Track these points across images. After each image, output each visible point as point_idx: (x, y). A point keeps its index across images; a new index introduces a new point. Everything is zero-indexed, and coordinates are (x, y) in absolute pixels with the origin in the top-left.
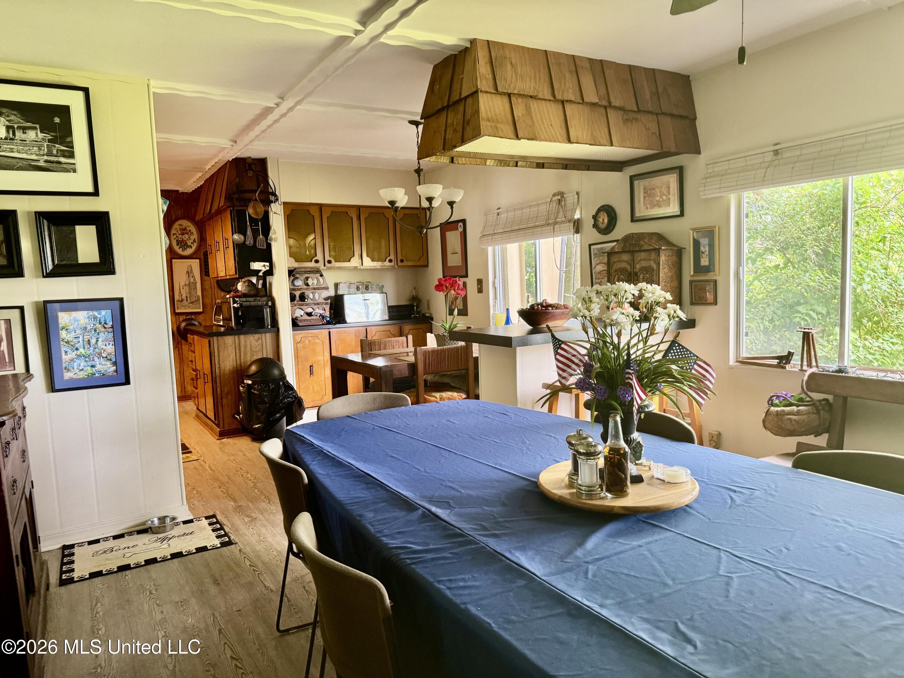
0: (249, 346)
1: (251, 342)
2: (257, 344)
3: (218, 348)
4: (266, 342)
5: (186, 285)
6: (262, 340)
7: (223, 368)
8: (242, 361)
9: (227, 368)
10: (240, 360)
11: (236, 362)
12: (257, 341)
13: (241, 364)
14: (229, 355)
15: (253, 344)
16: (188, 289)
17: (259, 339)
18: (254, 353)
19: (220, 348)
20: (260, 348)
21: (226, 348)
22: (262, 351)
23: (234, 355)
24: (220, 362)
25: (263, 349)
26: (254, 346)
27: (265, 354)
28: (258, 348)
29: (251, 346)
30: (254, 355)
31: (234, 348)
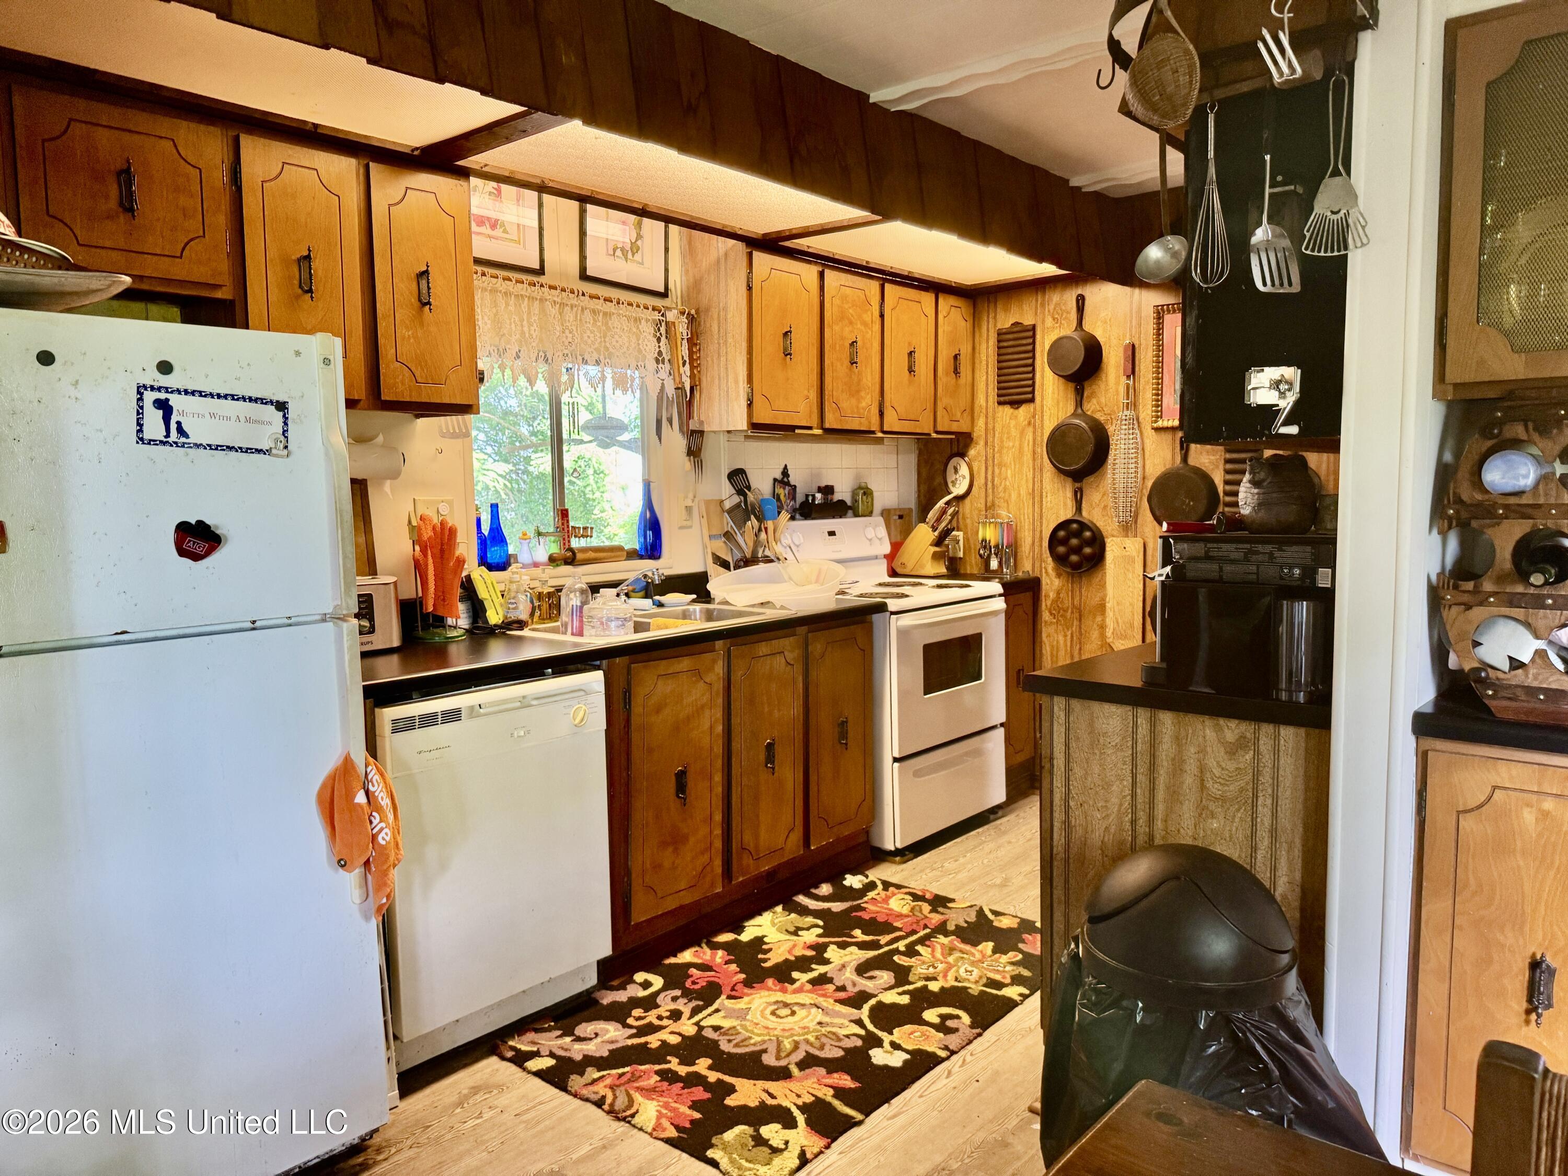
0: (1191, 767)
1: (1202, 751)
2: (1231, 766)
3: (1067, 745)
4: (1276, 768)
6: (1257, 753)
7: (1080, 831)
8: (1159, 824)
9: (1096, 837)
10: (1151, 819)
11: (1133, 822)
12: (1233, 750)
14: (1107, 786)
15: (1211, 763)
17: (1241, 744)
18: (1212, 806)
19: (1073, 744)
20: (1242, 790)
21: (1096, 751)
22: (1254, 805)
23: (1127, 792)
24: (1072, 803)
25: (1255, 796)
26: (1217, 772)
27: (1267, 822)
28: (1233, 788)
29: (1202, 769)
30: (1213, 815)
31: (1129, 760)
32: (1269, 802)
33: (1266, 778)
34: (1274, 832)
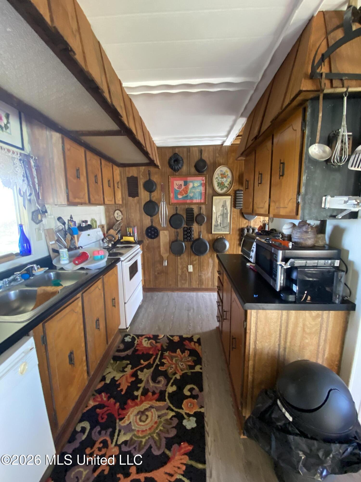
0: (301, 325)
1: (304, 320)
2: (313, 323)
3: (256, 324)
4: (328, 322)
5: (221, 215)
6: (322, 318)
8: (288, 344)
9: (266, 351)
10: (285, 342)
11: (279, 345)
12: (315, 318)
13: (285, 349)
14: (271, 335)
15: (307, 323)
16: (222, 218)
17: (317, 316)
18: (307, 336)
19: (259, 323)
20: (316, 330)
21: (267, 325)
22: (320, 334)
23: (278, 336)
24: (257, 342)
25: (321, 331)
26: (309, 326)
27: (324, 338)
28: (314, 330)
29: (304, 325)
30: (307, 338)
31: (279, 326)
32: (325, 332)
33: (324, 325)
34: (325, 341)
